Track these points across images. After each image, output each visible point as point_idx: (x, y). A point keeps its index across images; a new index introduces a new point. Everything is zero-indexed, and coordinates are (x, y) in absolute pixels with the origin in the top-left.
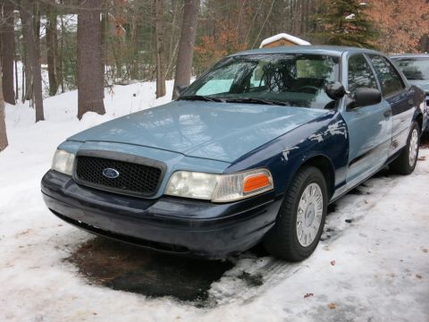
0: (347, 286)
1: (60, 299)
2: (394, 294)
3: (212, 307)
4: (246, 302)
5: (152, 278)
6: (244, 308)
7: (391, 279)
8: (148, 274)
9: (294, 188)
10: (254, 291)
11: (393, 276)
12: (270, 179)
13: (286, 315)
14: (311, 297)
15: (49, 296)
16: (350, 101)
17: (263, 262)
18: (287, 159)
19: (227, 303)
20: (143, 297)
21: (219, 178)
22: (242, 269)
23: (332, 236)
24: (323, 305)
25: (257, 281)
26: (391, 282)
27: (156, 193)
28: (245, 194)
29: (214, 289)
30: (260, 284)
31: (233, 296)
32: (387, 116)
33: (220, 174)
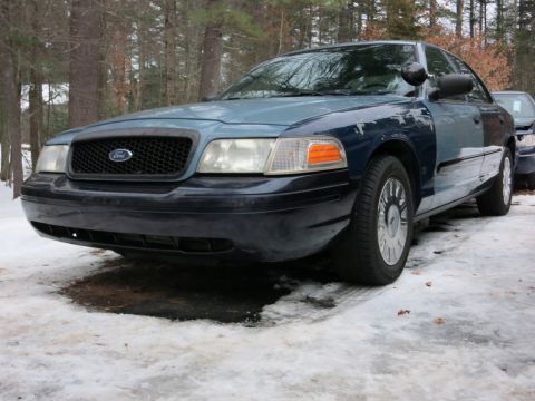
0: (455, 303)
1: (45, 325)
2: (523, 308)
3: (268, 327)
4: (315, 321)
5: (179, 303)
6: (313, 326)
7: (512, 296)
8: (173, 301)
9: (373, 177)
10: (325, 312)
11: (514, 293)
12: (343, 153)
13: (377, 331)
14: (406, 314)
15: (29, 323)
16: (432, 90)
17: (331, 288)
18: (362, 132)
19: (289, 322)
20: (167, 321)
21: (273, 145)
22: (304, 294)
23: (420, 264)
24: (427, 320)
25: (328, 304)
26: (513, 299)
27: (185, 172)
28: (309, 167)
29: (269, 311)
30: (333, 306)
31: (296, 316)
32: (477, 122)
33: (276, 138)
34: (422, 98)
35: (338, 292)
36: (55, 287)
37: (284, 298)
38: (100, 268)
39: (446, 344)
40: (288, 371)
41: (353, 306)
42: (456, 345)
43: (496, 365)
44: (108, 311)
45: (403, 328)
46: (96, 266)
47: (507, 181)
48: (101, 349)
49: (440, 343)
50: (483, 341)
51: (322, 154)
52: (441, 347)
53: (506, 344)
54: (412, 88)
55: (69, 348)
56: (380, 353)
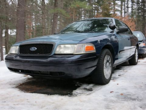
0: (126, 89)
2: (144, 90)
3: (75, 96)
4: (88, 95)
6: (88, 96)
7: (141, 87)
8: (48, 89)
10: (90, 92)
11: (141, 86)
12: (94, 48)
13: (105, 97)
14: (113, 92)
15: (8, 96)
16: (117, 31)
19: (80, 95)
20: (47, 95)
21: (76, 46)
22: (84, 87)
23: (115, 79)
24: (118, 94)
25: (90, 90)
26: (141, 88)
27: (51, 54)
28: (86, 52)
29: (74, 92)
30: (92, 90)
31: (82, 93)
32: (129, 40)
33: (76, 44)
34: (115, 33)
35: (93, 86)
36: (14, 86)
37: (78, 88)
38: (26, 80)
39: (124, 101)
40: (82, 109)
41: (97, 90)
42: (127, 101)
43: (138, 106)
44: (30, 93)
45: (112, 96)
46: (25, 80)
47: (137, 56)
48: (29, 103)
49: (122, 100)
50: (134, 99)
51: (89, 48)
52: (123, 102)
53: (141, 100)
54: (112, 30)
55: (20, 103)
56: (106, 103)
